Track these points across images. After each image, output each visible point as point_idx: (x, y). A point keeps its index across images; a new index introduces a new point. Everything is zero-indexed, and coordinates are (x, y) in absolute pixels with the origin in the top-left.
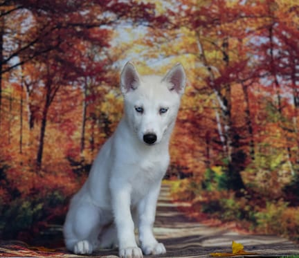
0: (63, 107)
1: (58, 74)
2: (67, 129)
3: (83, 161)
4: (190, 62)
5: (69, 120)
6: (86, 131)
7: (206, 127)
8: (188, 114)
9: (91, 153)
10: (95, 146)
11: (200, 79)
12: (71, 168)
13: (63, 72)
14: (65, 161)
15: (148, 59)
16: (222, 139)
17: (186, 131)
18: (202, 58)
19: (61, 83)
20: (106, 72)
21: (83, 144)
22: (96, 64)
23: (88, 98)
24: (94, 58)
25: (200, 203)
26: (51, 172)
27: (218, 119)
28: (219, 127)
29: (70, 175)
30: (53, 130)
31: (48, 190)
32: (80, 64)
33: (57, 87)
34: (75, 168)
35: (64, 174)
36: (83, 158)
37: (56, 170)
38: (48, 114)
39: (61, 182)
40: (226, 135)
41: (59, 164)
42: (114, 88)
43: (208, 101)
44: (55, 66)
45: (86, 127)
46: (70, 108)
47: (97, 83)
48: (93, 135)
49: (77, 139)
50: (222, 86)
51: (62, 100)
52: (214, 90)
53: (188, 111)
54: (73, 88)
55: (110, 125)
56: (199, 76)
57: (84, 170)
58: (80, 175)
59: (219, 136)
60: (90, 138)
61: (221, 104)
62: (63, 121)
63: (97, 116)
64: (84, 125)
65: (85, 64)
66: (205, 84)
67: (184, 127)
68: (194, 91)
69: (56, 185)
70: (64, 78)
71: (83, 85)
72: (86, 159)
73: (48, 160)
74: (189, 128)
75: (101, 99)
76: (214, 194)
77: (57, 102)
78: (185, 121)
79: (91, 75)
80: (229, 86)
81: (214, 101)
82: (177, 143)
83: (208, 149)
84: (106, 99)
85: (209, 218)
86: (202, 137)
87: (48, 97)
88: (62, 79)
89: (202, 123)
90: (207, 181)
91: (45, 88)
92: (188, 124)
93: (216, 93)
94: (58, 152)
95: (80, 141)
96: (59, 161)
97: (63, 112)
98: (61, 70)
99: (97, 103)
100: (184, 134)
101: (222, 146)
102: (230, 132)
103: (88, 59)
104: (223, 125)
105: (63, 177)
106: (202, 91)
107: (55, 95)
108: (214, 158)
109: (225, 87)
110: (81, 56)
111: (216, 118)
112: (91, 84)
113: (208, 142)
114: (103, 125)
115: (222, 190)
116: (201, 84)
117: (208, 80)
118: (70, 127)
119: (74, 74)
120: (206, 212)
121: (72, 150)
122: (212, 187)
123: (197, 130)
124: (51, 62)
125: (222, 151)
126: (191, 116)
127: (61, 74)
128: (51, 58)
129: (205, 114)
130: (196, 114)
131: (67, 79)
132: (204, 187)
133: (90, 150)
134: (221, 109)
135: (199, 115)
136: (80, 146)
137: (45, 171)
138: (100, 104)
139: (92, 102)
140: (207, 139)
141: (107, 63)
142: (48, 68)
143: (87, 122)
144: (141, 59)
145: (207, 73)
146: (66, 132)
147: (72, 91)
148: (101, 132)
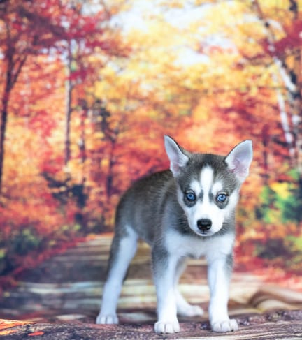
0: (33, 90)
1: (24, 37)
2: (42, 127)
3: (69, 179)
4: (234, 14)
5: (43, 113)
6: (72, 130)
7: (262, 118)
8: (234, 99)
9: (81, 166)
10: (88, 154)
11: (252, 41)
12: (49, 191)
13: (33, 33)
14: (39, 179)
15: (167, 10)
16: (289, 138)
17: (231, 126)
18: (255, 8)
19: (28, 51)
20: (101, 32)
21: (68, 151)
22: (85, 19)
23: (74, 75)
24: (81, 9)
25: (252, 242)
26: (17, 199)
27: (282, 106)
28: (283, 118)
29: (48, 203)
30: (19, 128)
31: (14, 227)
32: (59, 20)
33: (22, 58)
34: (56, 190)
35: (39, 201)
36: (68, 174)
37: (25, 194)
38: (10, 103)
39: (34, 214)
40: (296, 131)
41: (30, 185)
42: (114, 58)
43: (265, 77)
44: (18, 24)
45: (72, 123)
46: (44, 92)
47: (88, 51)
48: (83, 136)
49: (58, 143)
50: (288, 51)
51: (32, 79)
52: (275, 58)
53: (233, 94)
54: (49, 59)
55: (109, 119)
56: (249, 36)
57: (71, 194)
58: (64, 203)
59: (283, 133)
60: (79, 141)
61: (287, 81)
62: (33, 114)
63: (90, 105)
64: (69, 119)
65: (67, 20)
66: (260, 50)
67: (227, 120)
68: (242, 61)
69: (26, 219)
70: (34, 44)
71: (66, 54)
72: (73, 176)
73: (12, 178)
74: (235, 121)
75: (94, 77)
76: (274, 228)
77: (24, 82)
78: (228, 110)
79: (78, 37)
80: (299, 51)
81: (275, 77)
82: (218, 146)
83: (265, 154)
84: (102, 77)
85: (266, 266)
86: (257, 136)
87: (9, 74)
88: (30, 45)
89: (256, 112)
90: (264, 206)
91: (4, 60)
92: (233, 115)
93: (278, 63)
94: (28, 164)
95: (63, 147)
96: (30, 180)
97: (34, 99)
98: (28, 31)
99: (90, 83)
100: (228, 131)
101: (288, 150)
102: (300, 127)
103: (71, 12)
104: (290, 115)
105: (37, 206)
106: (255, 60)
107: (19, 71)
108: (275, 170)
109: (293, 53)
110: (61, 7)
111: (278, 104)
112: (78, 52)
113: (265, 144)
114: (100, 119)
115: (288, 222)
116: (254, 49)
117: (265, 42)
118: (46, 123)
119: (49, 36)
120: (261, 256)
121: (50, 162)
122: (272, 217)
123: (248, 124)
124: (13, 17)
125: (287, 157)
126: (237, 102)
127: (29, 36)
128: (11, 12)
129: (260, 97)
130: (245, 98)
131: (38, 44)
132: (259, 215)
133: (80, 160)
134: (287, 89)
135: (250, 100)
136: (63, 155)
137: (7, 196)
138: (93, 83)
139: (80, 81)
140: (264, 138)
141: (102, 17)
142: (7, 26)
143: (73, 114)
144: (157, 11)
145: (264, 32)
146: (40, 132)
147: (47, 64)
148: (96, 131)
